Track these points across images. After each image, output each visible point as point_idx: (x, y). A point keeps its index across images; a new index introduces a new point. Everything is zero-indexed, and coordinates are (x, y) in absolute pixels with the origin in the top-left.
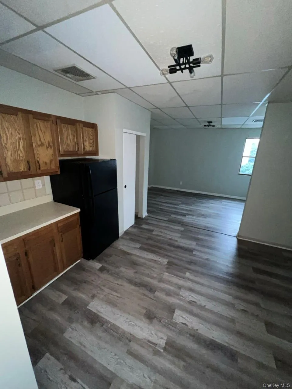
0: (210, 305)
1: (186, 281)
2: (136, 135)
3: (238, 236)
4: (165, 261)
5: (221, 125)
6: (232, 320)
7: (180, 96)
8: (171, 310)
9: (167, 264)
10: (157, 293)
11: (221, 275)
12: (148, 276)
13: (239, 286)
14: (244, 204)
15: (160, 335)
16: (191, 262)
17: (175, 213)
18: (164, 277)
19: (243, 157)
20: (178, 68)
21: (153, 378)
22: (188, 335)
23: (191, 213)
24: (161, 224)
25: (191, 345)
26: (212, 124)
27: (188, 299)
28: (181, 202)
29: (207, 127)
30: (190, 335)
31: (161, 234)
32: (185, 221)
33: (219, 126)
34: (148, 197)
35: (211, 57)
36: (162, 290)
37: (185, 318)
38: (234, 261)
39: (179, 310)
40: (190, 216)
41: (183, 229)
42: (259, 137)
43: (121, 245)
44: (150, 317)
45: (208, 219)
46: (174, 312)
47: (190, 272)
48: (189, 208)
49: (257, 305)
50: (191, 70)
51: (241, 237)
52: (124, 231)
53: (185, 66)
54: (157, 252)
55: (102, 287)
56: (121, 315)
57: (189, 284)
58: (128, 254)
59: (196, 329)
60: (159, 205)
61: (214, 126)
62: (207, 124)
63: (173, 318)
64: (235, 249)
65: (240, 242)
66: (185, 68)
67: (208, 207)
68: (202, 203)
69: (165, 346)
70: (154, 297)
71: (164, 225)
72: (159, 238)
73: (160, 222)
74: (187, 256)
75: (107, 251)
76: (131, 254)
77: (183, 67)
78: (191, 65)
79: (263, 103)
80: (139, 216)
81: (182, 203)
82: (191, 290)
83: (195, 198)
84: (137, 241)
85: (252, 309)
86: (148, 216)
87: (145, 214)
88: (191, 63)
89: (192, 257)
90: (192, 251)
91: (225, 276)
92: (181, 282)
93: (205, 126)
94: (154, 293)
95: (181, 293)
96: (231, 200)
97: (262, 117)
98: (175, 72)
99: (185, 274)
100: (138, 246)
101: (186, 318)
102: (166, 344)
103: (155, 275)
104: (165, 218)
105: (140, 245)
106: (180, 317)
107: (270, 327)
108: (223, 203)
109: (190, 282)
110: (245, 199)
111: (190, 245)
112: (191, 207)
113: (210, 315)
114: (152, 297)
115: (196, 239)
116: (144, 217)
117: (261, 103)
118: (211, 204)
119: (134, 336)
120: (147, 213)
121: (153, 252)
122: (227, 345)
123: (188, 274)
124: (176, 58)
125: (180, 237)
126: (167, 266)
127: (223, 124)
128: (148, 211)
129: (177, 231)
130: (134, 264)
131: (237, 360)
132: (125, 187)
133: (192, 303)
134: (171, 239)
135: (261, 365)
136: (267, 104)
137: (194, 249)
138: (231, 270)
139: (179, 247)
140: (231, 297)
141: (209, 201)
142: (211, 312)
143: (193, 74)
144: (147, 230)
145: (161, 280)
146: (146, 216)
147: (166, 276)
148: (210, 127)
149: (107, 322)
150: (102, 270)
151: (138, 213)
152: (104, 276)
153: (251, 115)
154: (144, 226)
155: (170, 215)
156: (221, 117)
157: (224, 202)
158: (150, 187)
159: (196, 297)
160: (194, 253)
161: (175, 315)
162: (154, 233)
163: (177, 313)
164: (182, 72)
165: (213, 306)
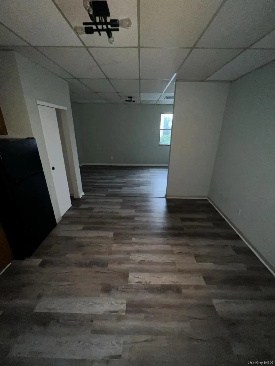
0: (155, 258)
1: (133, 246)
2: (55, 109)
3: (166, 196)
4: (111, 234)
5: (140, 100)
6: (173, 263)
7: (98, 66)
8: (125, 275)
9: (114, 236)
10: (110, 266)
11: (160, 231)
12: (98, 253)
13: (173, 235)
14: (167, 169)
15: (120, 301)
16: (134, 228)
17: (111, 187)
18: (113, 248)
19: (160, 130)
20: (94, 27)
21: (121, 342)
22: (144, 290)
23: (125, 185)
24: (100, 200)
25: (147, 297)
26: (133, 99)
27: (138, 261)
28: (115, 176)
29: (128, 102)
30: (145, 289)
31: (101, 210)
32: (122, 193)
33: (138, 102)
34: (81, 176)
35: (129, 20)
36: (114, 261)
37: (138, 278)
38: (166, 217)
39: (132, 272)
40: (125, 188)
41: (121, 201)
42: (172, 113)
43: (61, 231)
44: (107, 290)
45: (142, 187)
46: (128, 276)
47: (134, 237)
48: (124, 180)
49: (187, 245)
50: (109, 33)
51: (169, 196)
52: (61, 216)
53: (103, 27)
54: (102, 228)
55: (49, 283)
56: (77, 302)
57: (136, 247)
58: (71, 238)
59: (148, 282)
60: (94, 182)
61: (134, 101)
62: (128, 99)
63: (128, 282)
64: (165, 207)
65: (168, 201)
66: (103, 30)
67: (140, 177)
68: (134, 174)
69: (126, 309)
70: (108, 270)
71: (103, 200)
72: (100, 214)
73: (100, 198)
74: (130, 224)
75: (45, 242)
76: (75, 238)
77: (100, 27)
78: (109, 27)
79: (172, 81)
80: (75, 197)
81: (117, 177)
82: (138, 252)
83: (127, 171)
84: (79, 223)
85: (185, 249)
86: (84, 195)
87: (81, 194)
88: (109, 23)
89: (133, 224)
90: (133, 218)
91: (163, 231)
92: (129, 248)
93: (126, 101)
94: (107, 266)
95: (131, 258)
96: (157, 168)
97: (172, 95)
98: (92, 33)
99: (131, 239)
100: (81, 227)
101: (140, 277)
102: (127, 306)
103: (104, 250)
104: (103, 193)
105: (83, 226)
106: (134, 278)
107: (198, 257)
108: (150, 171)
109: (137, 245)
110: (167, 165)
111: (130, 213)
112: (126, 179)
113: (158, 267)
114: (106, 271)
115: (135, 207)
116: (80, 197)
117: (171, 81)
118: (141, 174)
119: (95, 314)
120: (83, 193)
121: (97, 229)
122: (173, 284)
123: (134, 239)
124: (91, 13)
125: (121, 208)
126: (114, 238)
127: (141, 99)
128: (84, 191)
129: (117, 204)
130: (80, 246)
131: (181, 291)
132: (53, 168)
133: (142, 262)
134: (112, 212)
135: (197, 287)
136: (175, 83)
137: (135, 216)
138: (166, 225)
139: (121, 218)
140: (169, 246)
141: (139, 171)
142: (158, 263)
143: (111, 39)
144: (86, 209)
145: (111, 253)
146: (83, 196)
147: (115, 247)
148: (131, 102)
149: (63, 315)
150: (43, 265)
151: (73, 194)
152: (48, 270)
153: (164, 92)
154: (83, 206)
155: (108, 190)
156: (140, 93)
157: (152, 171)
158: (81, 166)
159: (143, 256)
160: (135, 219)
161: (129, 279)
162: (94, 211)
163: (131, 276)
164: (100, 34)
165: (158, 258)
